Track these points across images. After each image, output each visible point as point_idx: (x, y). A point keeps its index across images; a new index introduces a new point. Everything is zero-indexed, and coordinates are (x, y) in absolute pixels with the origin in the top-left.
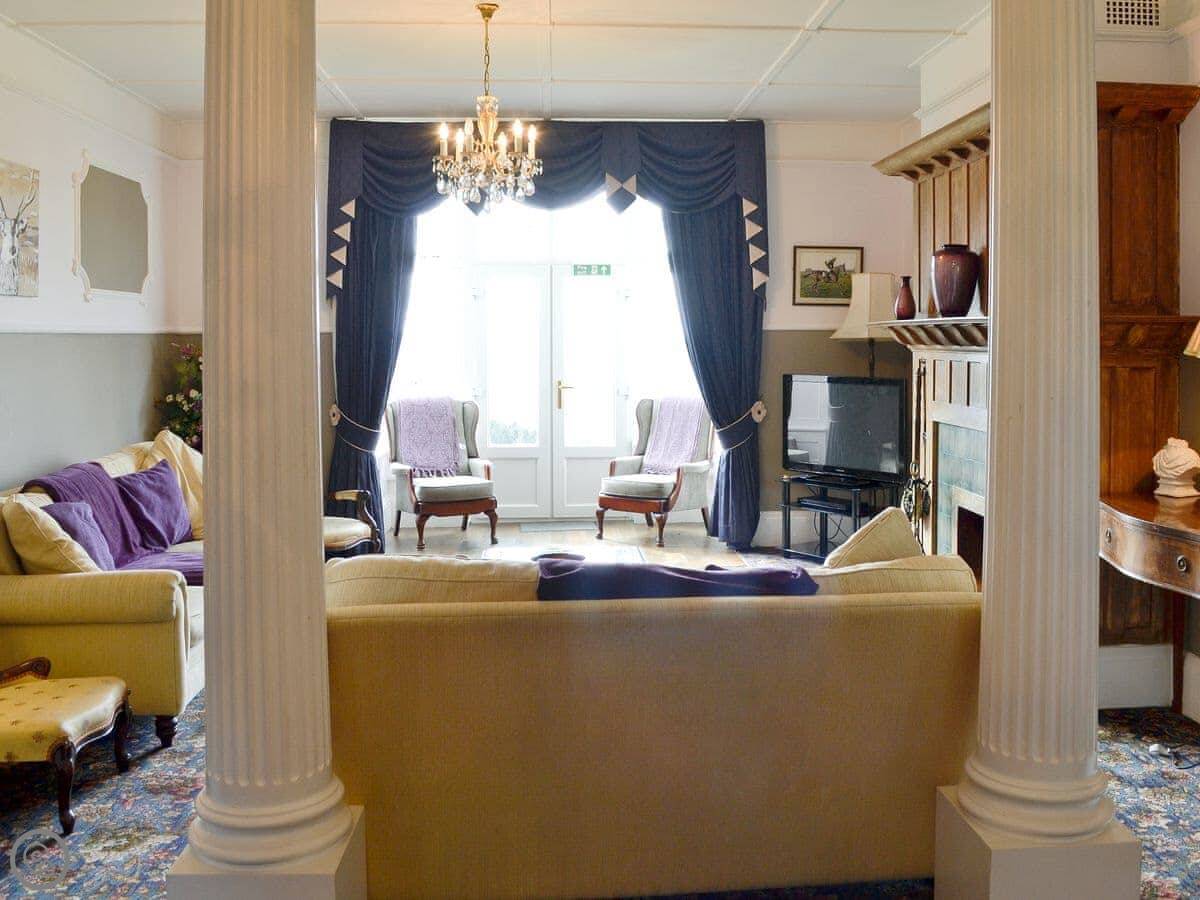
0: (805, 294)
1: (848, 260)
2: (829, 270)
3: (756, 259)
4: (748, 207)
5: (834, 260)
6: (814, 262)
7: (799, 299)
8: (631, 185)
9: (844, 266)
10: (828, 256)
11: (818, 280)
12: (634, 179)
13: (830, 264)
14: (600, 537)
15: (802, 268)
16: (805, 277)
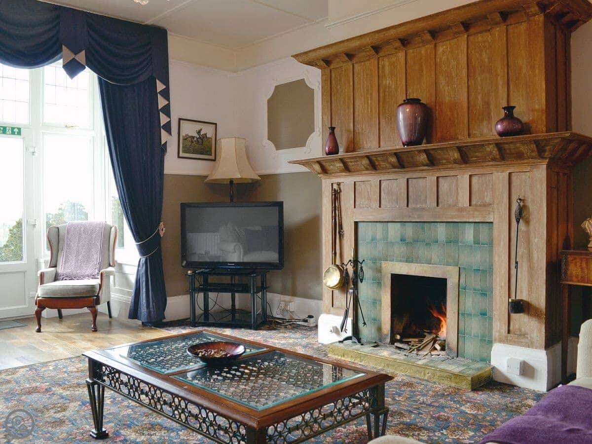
0: (184, 152)
1: (208, 131)
2: (198, 136)
3: (164, 124)
4: (160, 87)
5: (201, 130)
6: (189, 130)
7: (181, 154)
8: (81, 57)
9: (206, 134)
10: (198, 127)
11: (192, 142)
12: (83, 53)
13: (199, 132)
14: (39, 331)
15: (183, 134)
16: (185, 139)
